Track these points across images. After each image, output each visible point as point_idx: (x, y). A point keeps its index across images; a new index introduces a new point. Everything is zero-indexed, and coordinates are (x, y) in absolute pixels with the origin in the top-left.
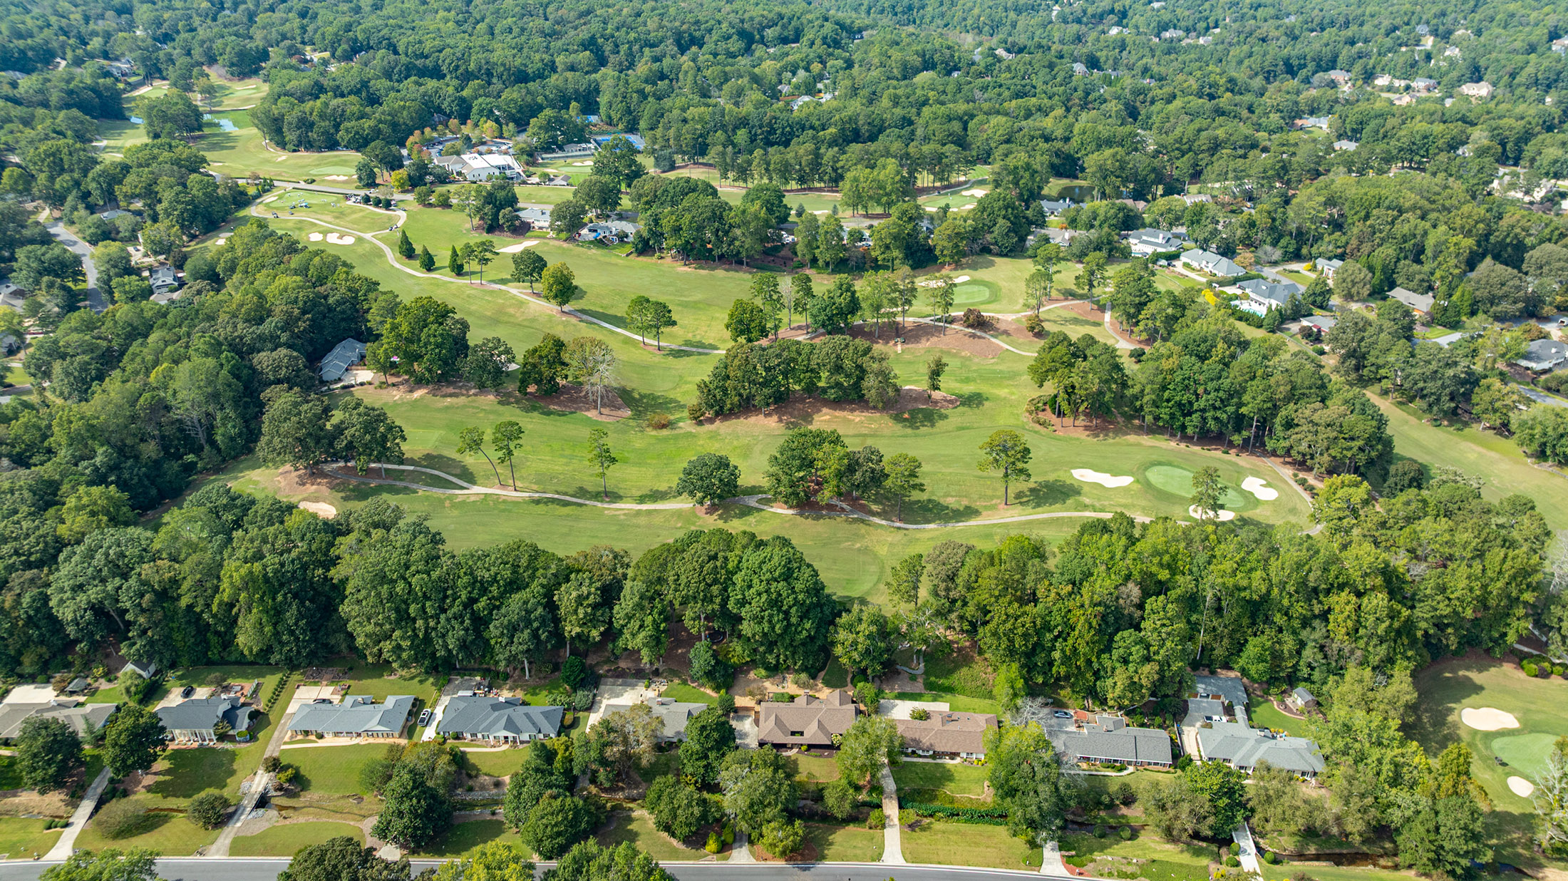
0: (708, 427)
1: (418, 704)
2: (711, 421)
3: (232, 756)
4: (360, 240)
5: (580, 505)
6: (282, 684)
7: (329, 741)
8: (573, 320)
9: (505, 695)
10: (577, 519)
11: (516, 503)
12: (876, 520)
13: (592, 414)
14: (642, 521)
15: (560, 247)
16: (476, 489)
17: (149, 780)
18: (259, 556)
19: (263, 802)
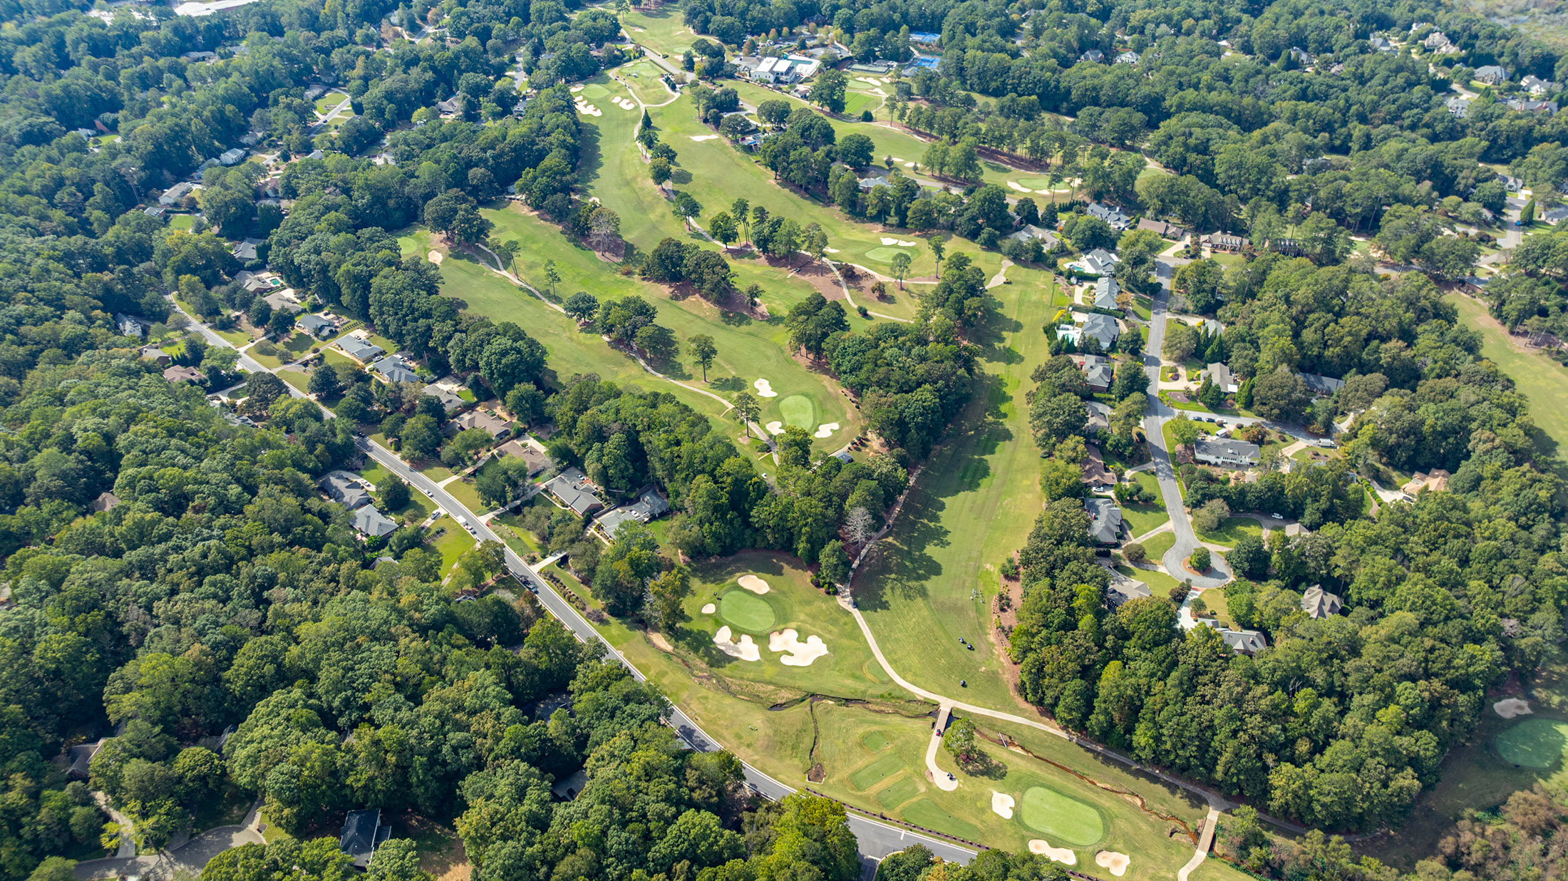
0: (645, 283)
1: (383, 353)
2: (649, 280)
3: (313, 342)
4: (637, 108)
5: (538, 298)
6: (355, 325)
7: (343, 353)
8: (663, 196)
9: (413, 364)
10: (529, 303)
11: (511, 286)
12: (642, 362)
13: (598, 254)
14: (552, 317)
15: (723, 145)
16: (504, 273)
17: (286, 340)
18: (359, 264)
19: (306, 364)
